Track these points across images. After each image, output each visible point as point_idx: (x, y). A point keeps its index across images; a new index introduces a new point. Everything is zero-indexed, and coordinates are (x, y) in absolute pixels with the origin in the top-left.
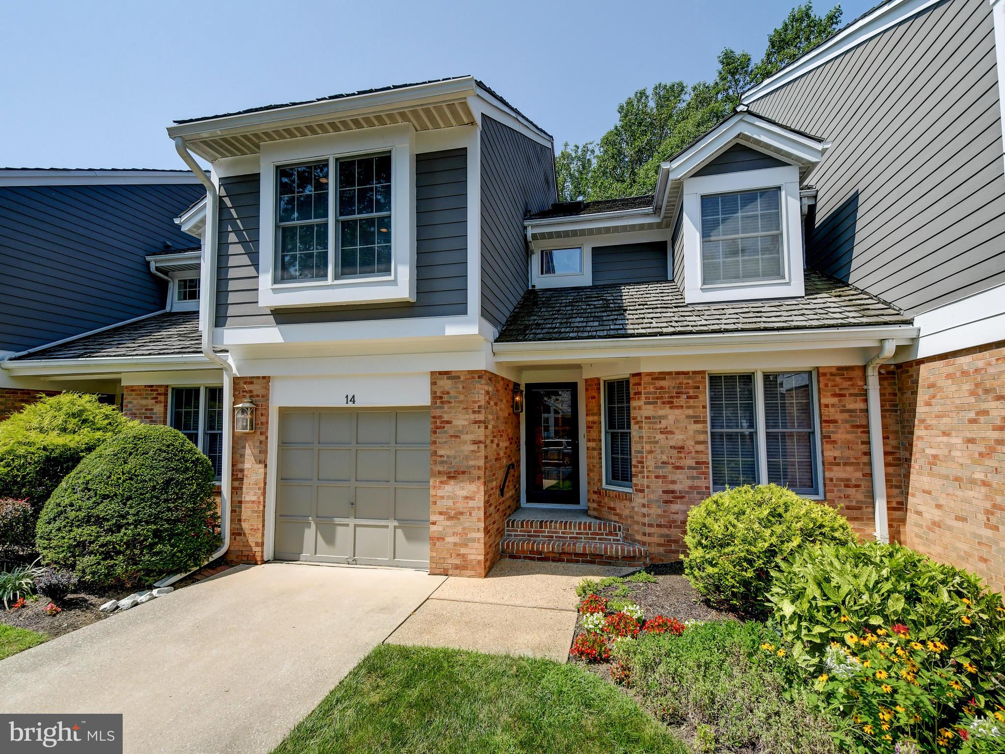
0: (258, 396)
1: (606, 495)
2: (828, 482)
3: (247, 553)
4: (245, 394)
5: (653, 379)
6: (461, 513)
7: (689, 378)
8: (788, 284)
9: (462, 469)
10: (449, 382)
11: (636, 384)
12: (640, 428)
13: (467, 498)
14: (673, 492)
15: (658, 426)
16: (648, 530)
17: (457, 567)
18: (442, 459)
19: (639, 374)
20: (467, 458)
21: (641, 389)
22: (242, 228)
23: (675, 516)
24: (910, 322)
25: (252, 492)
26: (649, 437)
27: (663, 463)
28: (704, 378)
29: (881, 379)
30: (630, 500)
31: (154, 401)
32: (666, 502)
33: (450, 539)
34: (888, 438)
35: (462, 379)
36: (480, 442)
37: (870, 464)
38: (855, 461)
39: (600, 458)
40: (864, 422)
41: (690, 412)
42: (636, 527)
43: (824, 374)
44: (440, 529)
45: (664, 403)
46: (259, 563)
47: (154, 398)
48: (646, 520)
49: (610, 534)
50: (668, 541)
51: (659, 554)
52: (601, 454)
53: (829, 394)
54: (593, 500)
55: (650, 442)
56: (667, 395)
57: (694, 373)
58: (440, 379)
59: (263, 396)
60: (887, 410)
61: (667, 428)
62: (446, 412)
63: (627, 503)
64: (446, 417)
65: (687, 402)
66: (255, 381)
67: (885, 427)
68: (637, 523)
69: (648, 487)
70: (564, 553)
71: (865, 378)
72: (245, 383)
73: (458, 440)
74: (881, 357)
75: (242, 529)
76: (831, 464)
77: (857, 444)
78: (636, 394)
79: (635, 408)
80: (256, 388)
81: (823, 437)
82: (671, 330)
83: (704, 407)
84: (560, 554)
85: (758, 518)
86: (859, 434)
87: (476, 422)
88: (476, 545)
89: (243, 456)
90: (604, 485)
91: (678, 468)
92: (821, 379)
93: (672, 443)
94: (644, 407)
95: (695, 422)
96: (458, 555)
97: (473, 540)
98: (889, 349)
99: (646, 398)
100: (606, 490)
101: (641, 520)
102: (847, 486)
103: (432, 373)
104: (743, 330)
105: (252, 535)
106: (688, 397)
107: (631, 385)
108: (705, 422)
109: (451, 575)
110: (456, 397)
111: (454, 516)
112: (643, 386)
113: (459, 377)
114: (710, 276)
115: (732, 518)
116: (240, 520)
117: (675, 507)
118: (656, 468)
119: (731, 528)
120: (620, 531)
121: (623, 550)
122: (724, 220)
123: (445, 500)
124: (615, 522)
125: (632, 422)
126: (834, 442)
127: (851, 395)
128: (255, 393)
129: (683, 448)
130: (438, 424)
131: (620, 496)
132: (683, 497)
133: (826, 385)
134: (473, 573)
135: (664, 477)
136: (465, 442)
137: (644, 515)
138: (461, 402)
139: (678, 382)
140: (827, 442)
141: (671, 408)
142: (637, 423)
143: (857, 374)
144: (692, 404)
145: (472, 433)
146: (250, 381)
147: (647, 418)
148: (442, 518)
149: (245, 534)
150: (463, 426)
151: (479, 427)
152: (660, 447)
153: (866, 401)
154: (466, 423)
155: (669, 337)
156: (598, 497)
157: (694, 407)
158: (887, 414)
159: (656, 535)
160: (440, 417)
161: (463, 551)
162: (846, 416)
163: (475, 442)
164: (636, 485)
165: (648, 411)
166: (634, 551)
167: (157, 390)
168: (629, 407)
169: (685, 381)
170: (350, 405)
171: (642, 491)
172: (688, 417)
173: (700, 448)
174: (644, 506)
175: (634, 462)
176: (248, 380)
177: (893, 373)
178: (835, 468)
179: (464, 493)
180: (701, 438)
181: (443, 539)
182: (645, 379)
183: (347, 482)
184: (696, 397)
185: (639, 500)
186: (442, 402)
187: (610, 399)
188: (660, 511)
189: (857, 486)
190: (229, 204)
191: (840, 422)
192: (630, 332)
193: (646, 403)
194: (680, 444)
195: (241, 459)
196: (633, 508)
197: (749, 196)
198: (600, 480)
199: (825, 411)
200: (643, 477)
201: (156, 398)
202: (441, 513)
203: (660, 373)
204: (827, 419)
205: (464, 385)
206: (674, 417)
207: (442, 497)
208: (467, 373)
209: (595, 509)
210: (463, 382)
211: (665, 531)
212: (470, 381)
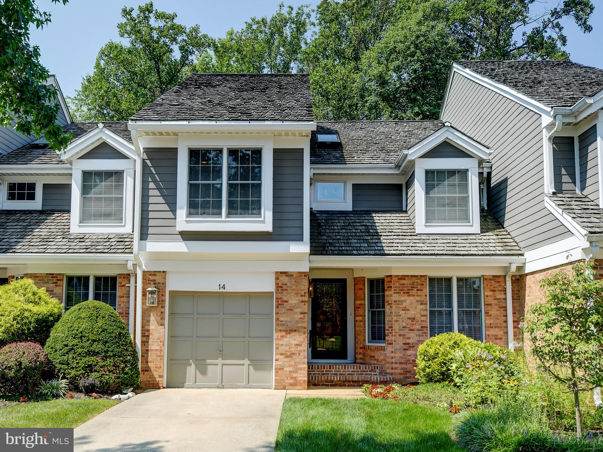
0: (159, 283)
1: (369, 349)
2: (487, 337)
3: (153, 382)
4: (150, 282)
5: (398, 279)
6: (294, 354)
7: (418, 279)
8: (472, 226)
9: (295, 329)
10: (287, 278)
11: (388, 282)
12: (391, 307)
13: (297, 345)
14: (408, 344)
15: (401, 306)
16: (394, 366)
17: (291, 385)
18: (282, 323)
19: (391, 276)
20: (297, 322)
21: (392, 284)
22: (159, 180)
23: (409, 358)
24: (522, 255)
25: (156, 344)
26: (396, 313)
27: (403, 327)
28: (426, 279)
29: (512, 283)
30: (384, 350)
31: (54, 285)
32: (405, 349)
33: (288, 369)
34: (515, 313)
35: (294, 276)
36: (305, 313)
37: (507, 327)
38: (500, 325)
39: (365, 327)
40: (505, 306)
41: (418, 298)
42: (387, 365)
43: (486, 279)
44: (281, 363)
45: (404, 293)
46: (161, 388)
47: (54, 283)
48: (394, 360)
49: (372, 371)
50: (406, 372)
51: (400, 379)
52: (365, 324)
53: (488, 290)
54: (360, 353)
55: (396, 316)
56: (406, 289)
57: (421, 276)
58: (281, 276)
59: (163, 284)
60: (515, 299)
61: (406, 307)
62: (285, 296)
63: (382, 352)
64: (285, 299)
65: (417, 293)
66: (157, 274)
67: (514, 308)
68: (388, 363)
69: (395, 341)
70: (346, 381)
71: (505, 282)
72: (150, 275)
73: (292, 312)
74: (510, 271)
75: (149, 367)
76: (489, 327)
77: (501, 316)
78: (388, 287)
79: (388, 296)
80: (158, 279)
81: (486, 313)
82: (409, 252)
83: (426, 296)
84: (344, 382)
85: (449, 345)
86: (502, 311)
87: (303, 302)
88: (303, 371)
89: (148, 321)
90: (367, 343)
91: (411, 330)
92: (485, 281)
93: (409, 316)
94: (393, 295)
95: (421, 304)
96: (292, 378)
97: (301, 369)
98: (513, 268)
99: (395, 290)
100: (369, 346)
101: (391, 360)
102: (496, 339)
103: (276, 272)
104: (446, 255)
105: (156, 371)
106: (418, 290)
107: (385, 282)
108: (426, 304)
109: (288, 389)
110: (291, 287)
111: (290, 355)
112: (393, 283)
113: (293, 276)
114: (429, 218)
115: (438, 346)
116: (147, 362)
117: (409, 352)
118: (400, 330)
119: (437, 350)
120: (377, 369)
121: (380, 378)
122: (438, 185)
123: (284, 347)
124: (374, 364)
125: (386, 304)
126: (490, 315)
127: (499, 290)
128: (157, 281)
129: (414, 319)
130: (280, 302)
131: (377, 349)
132: (414, 347)
133: (487, 285)
134: (301, 387)
135: (404, 335)
136: (296, 313)
137: (392, 358)
138: (293, 290)
139: (412, 281)
140: (487, 315)
141: (408, 296)
142: (389, 304)
143: (502, 279)
144: (419, 294)
145: (300, 308)
146: (154, 273)
147: (395, 301)
148: (282, 357)
149: (151, 371)
150: (295, 303)
151: (304, 305)
152: (402, 318)
153: (505, 294)
154: (297, 302)
155: (408, 257)
156: (363, 351)
157: (420, 296)
158: (515, 301)
159: (399, 369)
160: (281, 298)
161: (295, 375)
162: (496, 302)
163: (302, 313)
164: (388, 341)
165: (395, 297)
166: (387, 378)
167: (57, 277)
168: (384, 295)
169: (416, 281)
170: (222, 290)
171: (391, 344)
172: (417, 301)
173: (423, 318)
174: (392, 352)
175: (387, 327)
176: (152, 273)
177: (518, 280)
178: (491, 329)
179: (296, 342)
180: (424, 313)
181: (283, 369)
182: (394, 279)
183: (217, 338)
184: (422, 290)
185: (389, 349)
186: (282, 290)
187: (371, 291)
188: (401, 355)
189: (501, 339)
190: (150, 165)
191: (493, 305)
192: (386, 252)
193: (395, 293)
194: (413, 316)
195: (148, 323)
196: (386, 354)
197: (452, 173)
198: (365, 340)
199: (486, 299)
200: (392, 336)
201: (56, 283)
202: (281, 354)
203: (403, 276)
204: (487, 303)
205: (296, 280)
206: (410, 301)
207: (282, 345)
208: (297, 273)
209: (361, 358)
210: (295, 278)
211: (404, 366)
212: (300, 278)
